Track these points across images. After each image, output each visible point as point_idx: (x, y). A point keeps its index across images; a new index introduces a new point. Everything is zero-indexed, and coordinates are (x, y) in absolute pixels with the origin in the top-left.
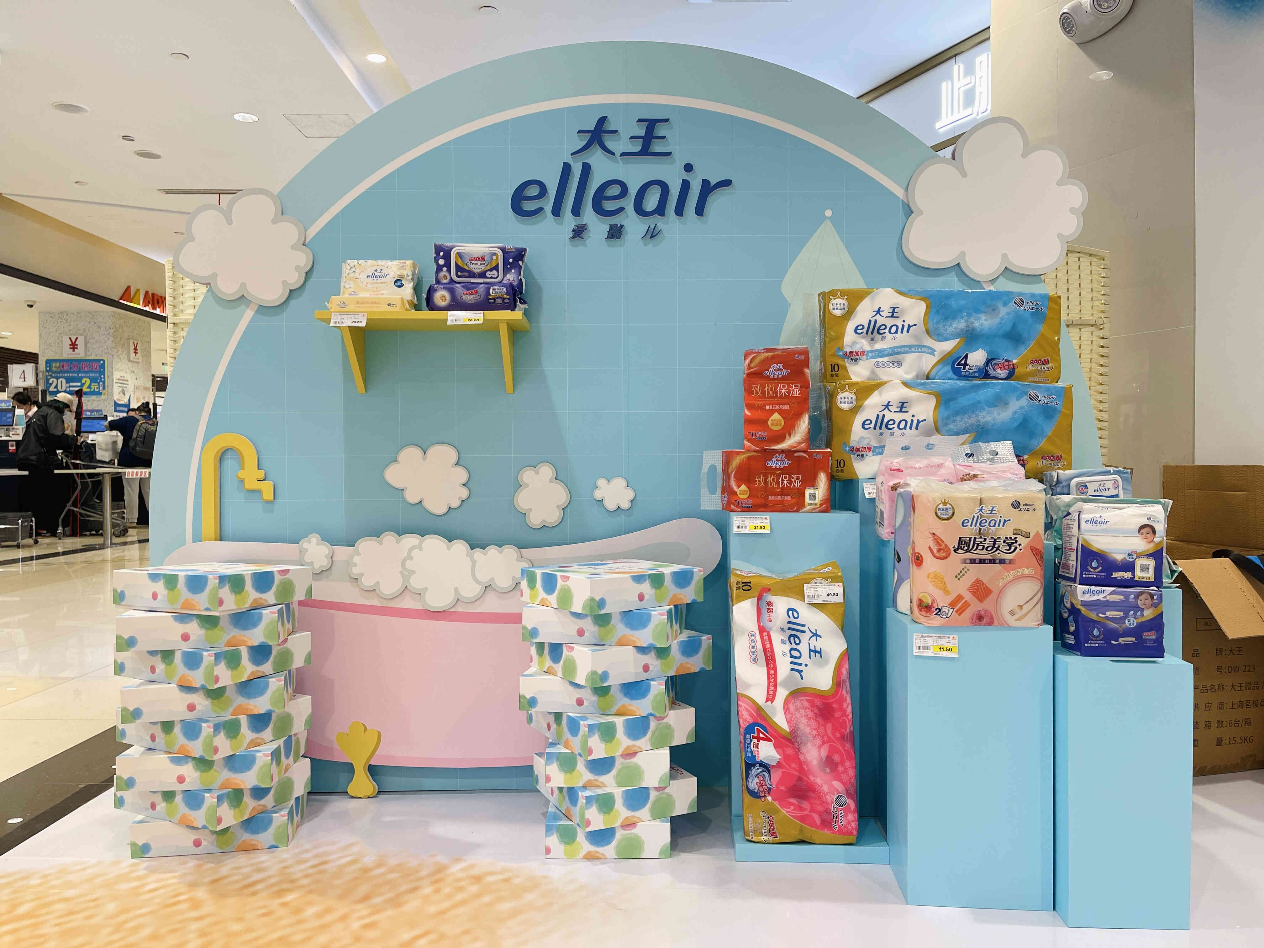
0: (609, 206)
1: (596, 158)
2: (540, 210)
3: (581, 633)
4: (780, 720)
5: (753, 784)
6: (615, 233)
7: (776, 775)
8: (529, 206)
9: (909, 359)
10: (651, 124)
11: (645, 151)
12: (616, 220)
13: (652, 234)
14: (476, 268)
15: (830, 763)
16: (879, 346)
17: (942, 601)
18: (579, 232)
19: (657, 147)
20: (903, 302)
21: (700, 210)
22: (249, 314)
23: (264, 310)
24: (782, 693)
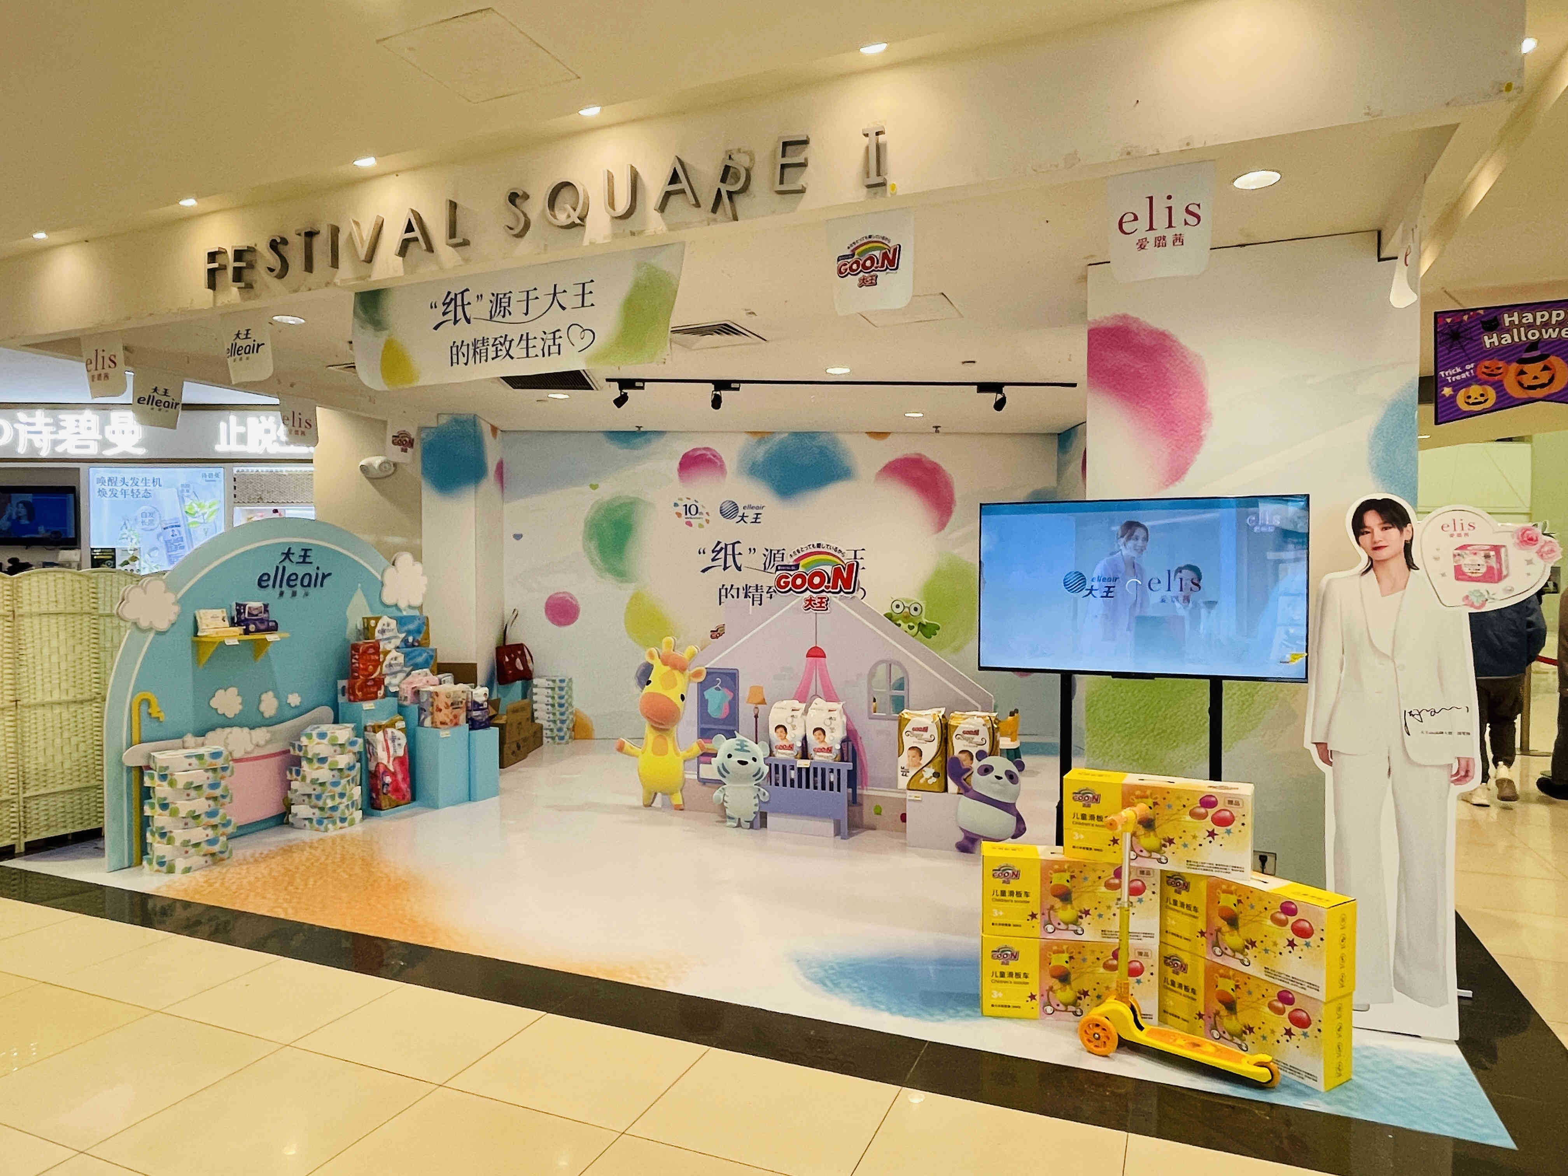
0: (292, 583)
1: (287, 563)
2: (268, 586)
3: (335, 751)
4: (391, 768)
5: (385, 791)
6: (294, 594)
7: (391, 786)
8: (264, 584)
9: (393, 641)
10: (306, 550)
11: (304, 562)
12: (294, 589)
13: (307, 594)
14: (255, 612)
15: (404, 779)
16: (385, 637)
17: (448, 721)
18: (282, 594)
19: (307, 560)
20: (390, 621)
21: (322, 585)
22: (151, 635)
23: (159, 633)
24: (392, 759)
